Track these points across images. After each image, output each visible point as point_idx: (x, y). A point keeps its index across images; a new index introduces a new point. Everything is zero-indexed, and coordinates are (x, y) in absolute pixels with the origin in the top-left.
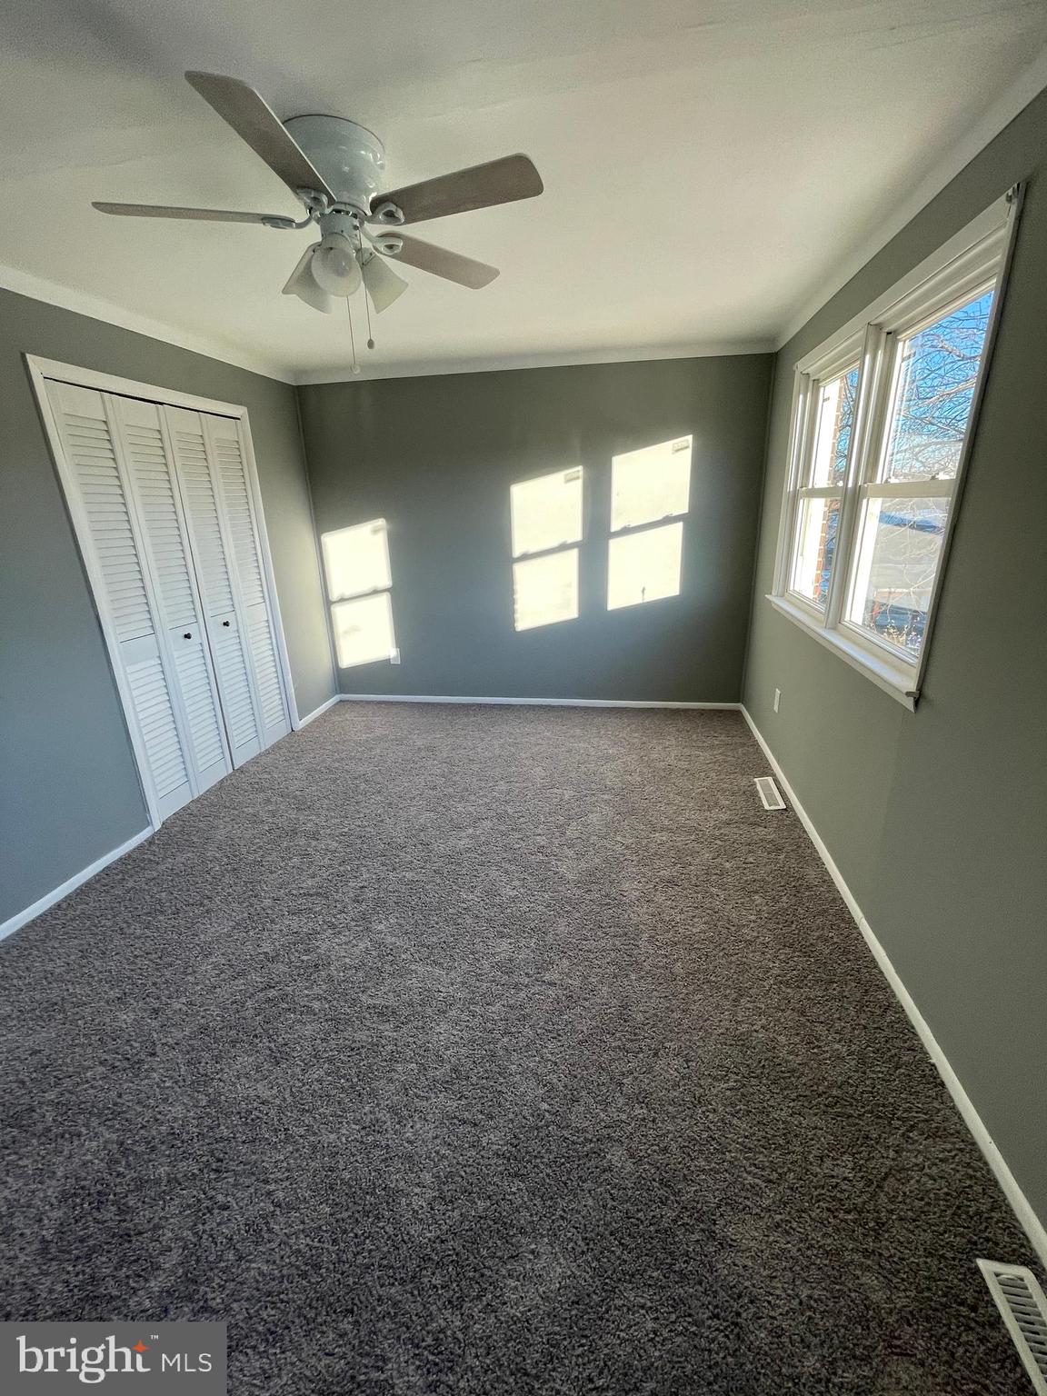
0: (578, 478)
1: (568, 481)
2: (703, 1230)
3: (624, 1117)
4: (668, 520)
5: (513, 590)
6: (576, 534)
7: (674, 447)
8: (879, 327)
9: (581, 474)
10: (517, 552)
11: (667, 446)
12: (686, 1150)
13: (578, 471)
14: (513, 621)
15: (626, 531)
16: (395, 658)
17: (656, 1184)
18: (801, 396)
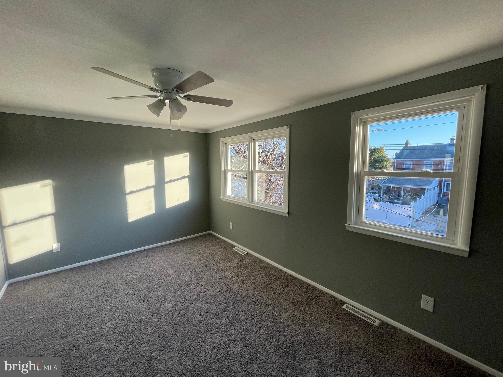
0: (152, 164)
1: (148, 165)
2: (318, 335)
3: (289, 331)
4: (184, 177)
5: (127, 206)
6: (153, 183)
7: (183, 156)
8: (252, 138)
9: (153, 162)
10: (128, 191)
11: (182, 155)
12: (303, 326)
13: (152, 161)
14: (127, 218)
15: (170, 181)
16: (56, 249)
17: (306, 335)
18: (223, 147)
